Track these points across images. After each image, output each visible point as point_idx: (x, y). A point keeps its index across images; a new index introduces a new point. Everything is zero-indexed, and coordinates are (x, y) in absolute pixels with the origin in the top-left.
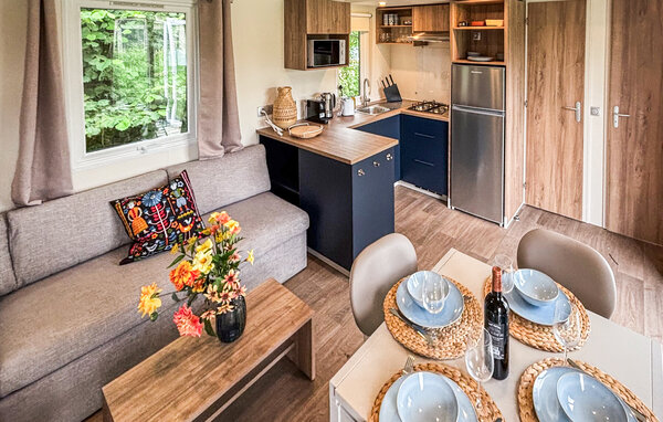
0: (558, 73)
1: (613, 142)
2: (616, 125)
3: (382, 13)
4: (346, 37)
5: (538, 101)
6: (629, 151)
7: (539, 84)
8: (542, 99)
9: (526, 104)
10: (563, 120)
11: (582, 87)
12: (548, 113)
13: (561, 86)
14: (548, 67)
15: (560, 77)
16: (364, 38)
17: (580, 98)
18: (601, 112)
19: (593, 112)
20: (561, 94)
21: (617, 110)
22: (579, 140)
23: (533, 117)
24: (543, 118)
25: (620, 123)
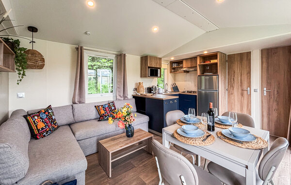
0: (240, 78)
1: (264, 100)
2: (265, 94)
3: (172, 63)
4: (160, 68)
5: (232, 88)
6: (271, 103)
7: (232, 82)
8: (233, 87)
9: (227, 90)
10: (242, 95)
11: (250, 82)
12: (236, 92)
13: (241, 83)
14: (236, 76)
15: (241, 79)
16: (166, 71)
17: (249, 86)
18: (258, 91)
19: (255, 91)
20: (241, 85)
21: (265, 89)
22: (249, 101)
23: (230, 94)
24: (234, 94)
25: (267, 93)
